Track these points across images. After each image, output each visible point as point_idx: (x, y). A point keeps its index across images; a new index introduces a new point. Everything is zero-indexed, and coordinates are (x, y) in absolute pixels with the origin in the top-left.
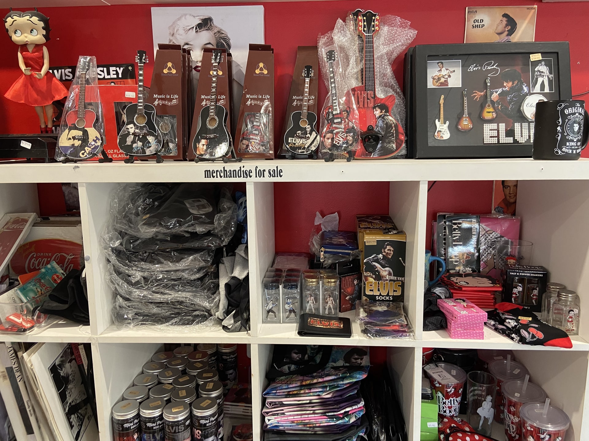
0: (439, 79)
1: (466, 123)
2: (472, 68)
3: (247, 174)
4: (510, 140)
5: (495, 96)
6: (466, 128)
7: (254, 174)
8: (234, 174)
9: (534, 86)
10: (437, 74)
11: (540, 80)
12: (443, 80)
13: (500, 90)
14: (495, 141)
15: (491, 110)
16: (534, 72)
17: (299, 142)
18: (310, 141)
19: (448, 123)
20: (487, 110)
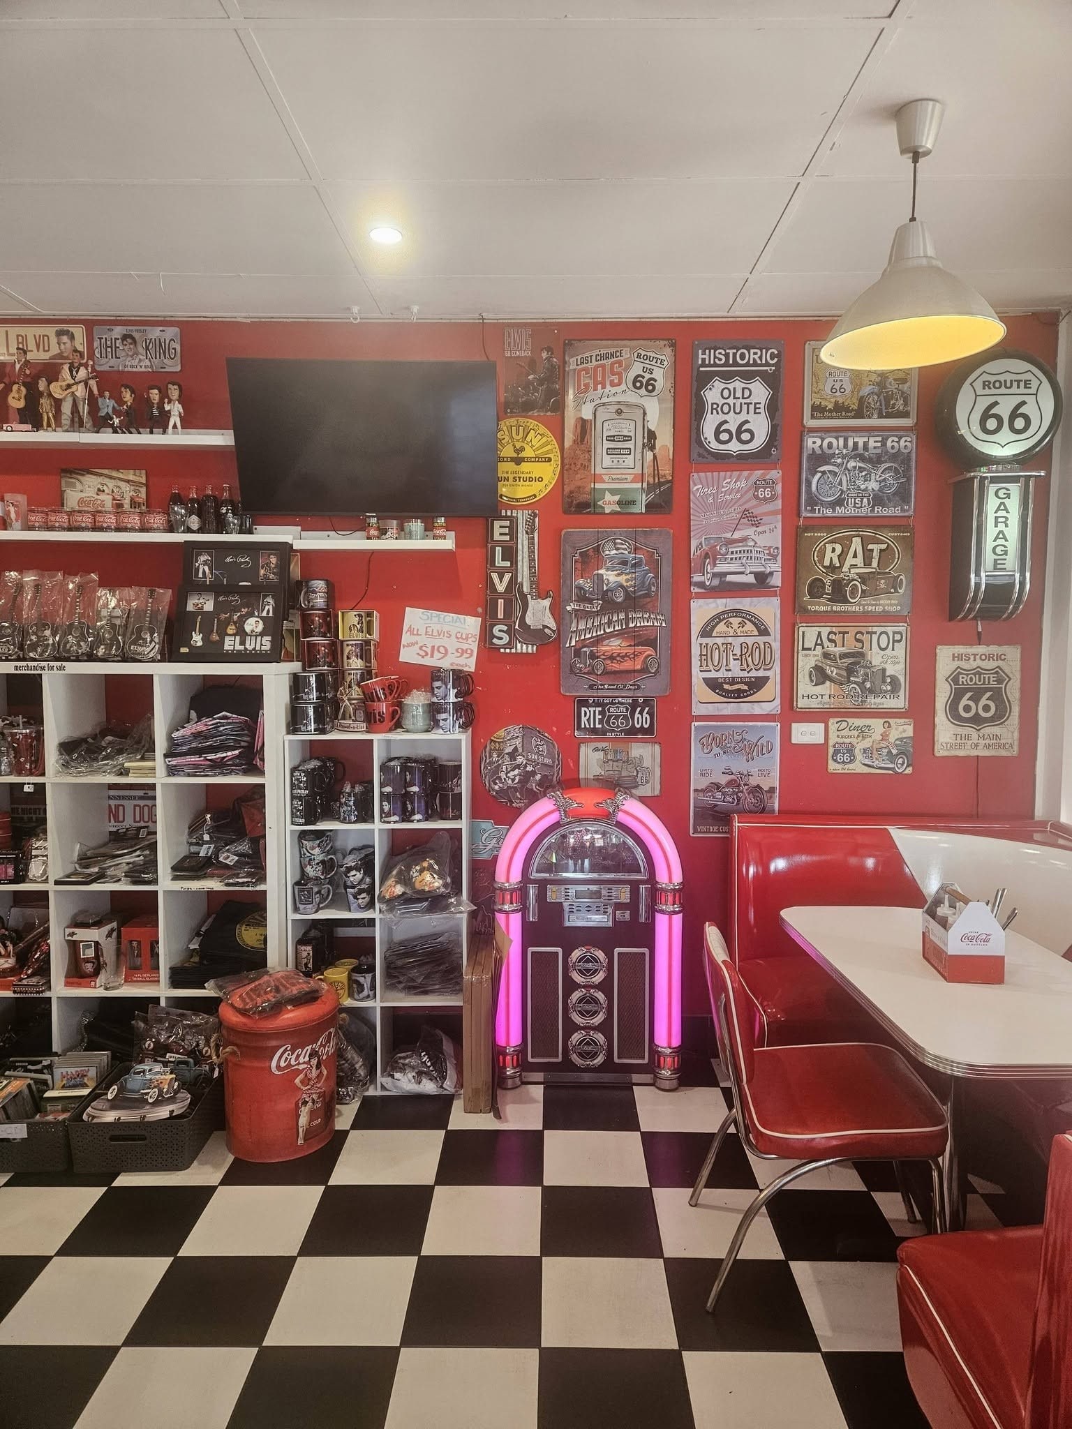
0: (198, 605)
1: (215, 637)
2: (221, 599)
3: (43, 668)
4: (242, 648)
5: (235, 617)
6: (215, 640)
7: (46, 669)
8: (34, 668)
9: (262, 612)
10: (197, 601)
11: (267, 608)
12: (200, 606)
13: (239, 614)
14: (232, 648)
15: (234, 627)
16: (263, 602)
17: (140, 649)
18: (149, 649)
19: (201, 635)
20: (230, 627)
